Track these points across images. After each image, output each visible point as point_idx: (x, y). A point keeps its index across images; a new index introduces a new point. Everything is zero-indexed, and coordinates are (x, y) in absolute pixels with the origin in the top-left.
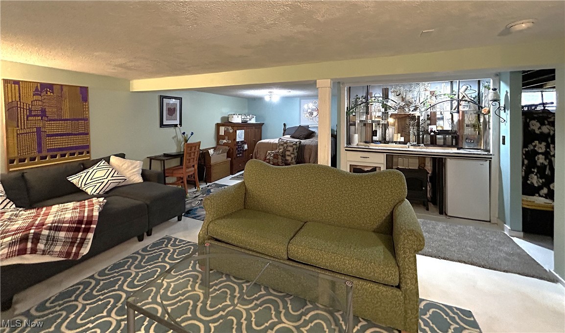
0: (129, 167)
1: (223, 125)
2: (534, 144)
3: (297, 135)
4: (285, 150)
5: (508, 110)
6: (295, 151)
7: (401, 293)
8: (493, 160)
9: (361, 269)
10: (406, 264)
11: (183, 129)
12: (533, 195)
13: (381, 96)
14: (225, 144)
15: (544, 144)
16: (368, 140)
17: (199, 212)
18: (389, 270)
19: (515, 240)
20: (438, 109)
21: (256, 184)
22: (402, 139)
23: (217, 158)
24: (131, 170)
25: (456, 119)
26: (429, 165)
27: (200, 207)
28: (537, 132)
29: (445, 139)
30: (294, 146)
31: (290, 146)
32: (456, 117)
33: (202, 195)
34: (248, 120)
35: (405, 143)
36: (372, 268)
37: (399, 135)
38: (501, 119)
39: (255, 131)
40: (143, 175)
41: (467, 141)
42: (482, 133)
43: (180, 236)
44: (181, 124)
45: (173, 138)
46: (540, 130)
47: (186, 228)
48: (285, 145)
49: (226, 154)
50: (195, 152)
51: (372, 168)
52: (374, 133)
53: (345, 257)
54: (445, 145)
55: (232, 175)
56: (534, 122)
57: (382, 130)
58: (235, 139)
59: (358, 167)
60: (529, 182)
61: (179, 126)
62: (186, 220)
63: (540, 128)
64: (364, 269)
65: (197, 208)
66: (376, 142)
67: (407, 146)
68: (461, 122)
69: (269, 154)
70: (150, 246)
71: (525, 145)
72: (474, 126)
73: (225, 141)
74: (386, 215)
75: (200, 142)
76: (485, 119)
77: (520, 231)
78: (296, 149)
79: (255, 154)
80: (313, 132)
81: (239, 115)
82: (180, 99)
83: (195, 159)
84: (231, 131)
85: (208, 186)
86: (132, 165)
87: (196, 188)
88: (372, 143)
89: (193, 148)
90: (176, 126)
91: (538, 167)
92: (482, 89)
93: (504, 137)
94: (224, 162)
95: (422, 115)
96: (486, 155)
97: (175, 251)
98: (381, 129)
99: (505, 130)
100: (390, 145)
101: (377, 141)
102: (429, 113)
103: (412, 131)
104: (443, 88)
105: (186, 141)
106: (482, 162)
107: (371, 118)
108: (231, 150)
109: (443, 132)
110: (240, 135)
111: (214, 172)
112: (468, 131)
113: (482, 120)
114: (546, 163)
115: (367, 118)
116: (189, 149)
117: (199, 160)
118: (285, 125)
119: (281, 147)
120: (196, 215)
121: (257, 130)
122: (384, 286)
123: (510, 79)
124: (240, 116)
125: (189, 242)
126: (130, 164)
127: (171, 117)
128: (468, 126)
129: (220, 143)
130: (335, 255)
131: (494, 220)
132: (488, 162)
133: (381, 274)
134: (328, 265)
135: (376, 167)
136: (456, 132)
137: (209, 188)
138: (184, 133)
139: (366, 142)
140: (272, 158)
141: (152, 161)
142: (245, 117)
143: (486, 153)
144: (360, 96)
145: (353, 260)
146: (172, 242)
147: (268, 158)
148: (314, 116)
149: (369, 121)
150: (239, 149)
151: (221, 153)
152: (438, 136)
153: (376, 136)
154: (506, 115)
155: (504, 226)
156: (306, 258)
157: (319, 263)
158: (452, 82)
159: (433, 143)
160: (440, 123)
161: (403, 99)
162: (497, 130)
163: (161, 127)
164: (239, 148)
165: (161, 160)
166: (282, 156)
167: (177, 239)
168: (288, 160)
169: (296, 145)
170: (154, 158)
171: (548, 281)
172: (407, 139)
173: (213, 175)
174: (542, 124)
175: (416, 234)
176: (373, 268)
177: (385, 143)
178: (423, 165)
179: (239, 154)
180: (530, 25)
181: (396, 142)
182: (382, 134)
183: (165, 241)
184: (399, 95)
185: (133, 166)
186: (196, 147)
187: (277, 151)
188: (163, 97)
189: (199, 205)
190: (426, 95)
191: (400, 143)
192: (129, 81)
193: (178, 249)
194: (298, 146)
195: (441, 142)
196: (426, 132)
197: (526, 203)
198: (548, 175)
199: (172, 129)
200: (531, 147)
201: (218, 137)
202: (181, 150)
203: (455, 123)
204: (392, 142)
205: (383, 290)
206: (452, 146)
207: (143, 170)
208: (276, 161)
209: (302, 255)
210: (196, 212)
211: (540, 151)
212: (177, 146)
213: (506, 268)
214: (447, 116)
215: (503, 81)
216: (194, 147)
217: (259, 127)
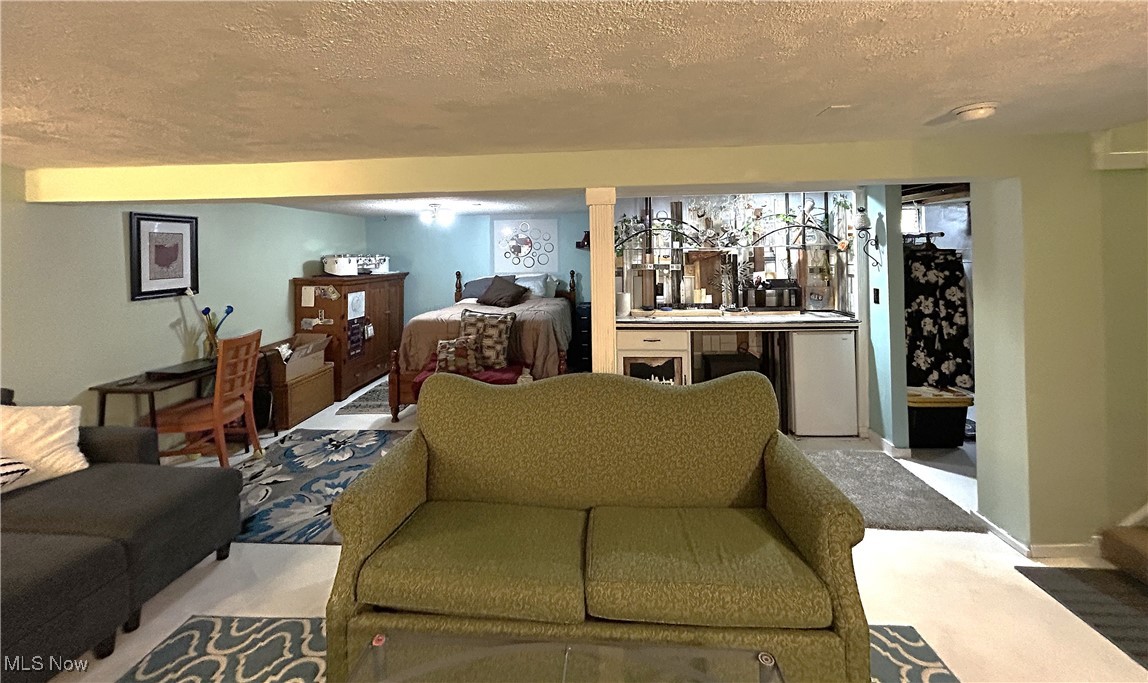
0: (32, 429)
1: (310, 283)
2: (918, 301)
3: (492, 297)
4: (481, 336)
5: (883, 245)
6: (504, 336)
7: (838, 639)
8: (859, 330)
9: (759, 609)
10: (838, 575)
11: (202, 300)
12: (921, 385)
13: (670, 217)
14: (317, 329)
15: (931, 299)
16: (648, 305)
17: (277, 520)
18: (814, 596)
19: (903, 463)
20: (765, 245)
21: (458, 436)
22: (709, 300)
23: (303, 365)
24: (41, 438)
25: (794, 260)
26: (755, 344)
27: (277, 505)
28: (923, 281)
29: (780, 296)
30: (502, 326)
31: (493, 326)
32: (795, 257)
33: (271, 469)
34: (373, 266)
35: (715, 305)
36: (780, 600)
37: (704, 290)
38: (871, 261)
39: (390, 291)
40: (85, 446)
41: (813, 297)
42: (835, 282)
43: (238, 606)
44: (195, 288)
45: (173, 326)
46: (926, 278)
47: (250, 580)
48: (480, 325)
49: (322, 354)
50: (246, 361)
51: (667, 360)
52: (659, 290)
53: (723, 588)
54: (780, 307)
55: (340, 401)
56: (917, 265)
57: (673, 281)
58: (345, 316)
59: (640, 361)
60: (914, 364)
61: (190, 292)
62: (242, 552)
63: (925, 275)
64: (765, 608)
65: (270, 510)
66: (662, 307)
67: (719, 311)
68: (802, 263)
69: (444, 347)
70: (143, 666)
71: (908, 305)
72: (821, 270)
73: (317, 321)
74: (753, 468)
75: (260, 333)
76: (839, 258)
77: (905, 448)
78: (506, 333)
79: (405, 348)
80: (526, 290)
81: (352, 256)
82: (193, 221)
83: (248, 377)
84: (334, 297)
85: (282, 441)
86: (44, 421)
87: (247, 451)
88: (655, 308)
89: (243, 350)
90: (181, 292)
91: (925, 338)
92: (832, 207)
93: (877, 292)
94: (319, 374)
95: (740, 253)
96: (848, 322)
97: (233, 661)
98: (670, 281)
99: (880, 278)
100: (689, 311)
101: (666, 305)
102: (752, 250)
103: (726, 283)
104: (772, 203)
105: (213, 330)
106: (845, 336)
107: (652, 262)
108: (336, 343)
109: (775, 283)
110: (357, 304)
111: (295, 399)
112: (814, 280)
113: (833, 260)
114: (935, 332)
115: (644, 260)
116: (232, 353)
117: (257, 377)
118: (458, 275)
119: (471, 330)
120: (272, 531)
121: (393, 290)
122: (806, 633)
123: (887, 195)
124: (354, 260)
125: (273, 621)
126: (37, 419)
127: (165, 269)
128: (812, 270)
129: (304, 327)
130: (699, 587)
131: (864, 432)
132: (853, 333)
133: (799, 611)
134: (687, 614)
135: (674, 358)
136: (795, 283)
137: (287, 444)
138: (206, 311)
139: (646, 309)
140: (451, 357)
141: (110, 398)
142: (367, 262)
143: (848, 319)
144: (630, 216)
145: (740, 592)
146: (216, 635)
147: (442, 356)
148: (522, 254)
149: (650, 267)
150: (353, 338)
151: (312, 352)
152: (768, 291)
153: (662, 294)
154: (881, 255)
155: (881, 441)
156: (634, 608)
157: (666, 615)
158: (787, 195)
159: (761, 304)
160: (769, 266)
161: (708, 223)
162: (865, 278)
163: (133, 299)
164: (353, 334)
165: (137, 393)
166: (476, 350)
167: (231, 620)
168: (489, 358)
169: (505, 322)
170: (114, 387)
171: (976, 532)
172: (717, 301)
173: (293, 410)
174: (929, 268)
175: (851, 511)
176: (783, 601)
177: (679, 308)
178: (744, 346)
179: (354, 349)
180: (991, 111)
181: (698, 306)
182: (673, 291)
183: (192, 637)
184: (703, 216)
185: (47, 426)
186: (249, 345)
187: (462, 338)
188: (135, 219)
189: (270, 499)
190: (748, 216)
191: (706, 306)
192: (24, 170)
193: (241, 651)
194: (510, 324)
195: (772, 300)
196: (749, 283)
197: (911, 399)
198: (937, 350)
199: (170, 303)
200: (915, 307)
201: (298, 312)
202: (197, 355)
203: (793, 267)
204: (693, 306)
205: (804, 644)
206: (790, 308)
207: (82, 430)
208: (462, 363)
209: (626, 603)
210: (270, 523)
211: (926, 312)
212: (186, 346)
213: (919, 523)
214: (781, 254)
215: (872, 196)
216: (244, 348)
217: (397, 281)
